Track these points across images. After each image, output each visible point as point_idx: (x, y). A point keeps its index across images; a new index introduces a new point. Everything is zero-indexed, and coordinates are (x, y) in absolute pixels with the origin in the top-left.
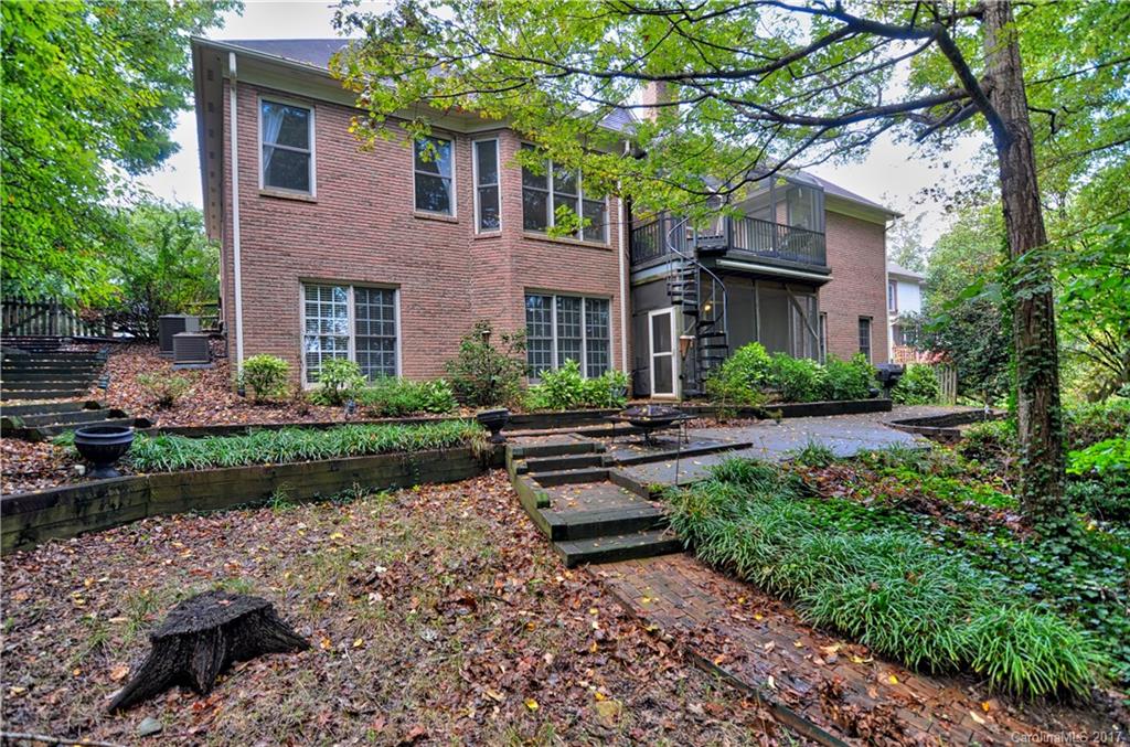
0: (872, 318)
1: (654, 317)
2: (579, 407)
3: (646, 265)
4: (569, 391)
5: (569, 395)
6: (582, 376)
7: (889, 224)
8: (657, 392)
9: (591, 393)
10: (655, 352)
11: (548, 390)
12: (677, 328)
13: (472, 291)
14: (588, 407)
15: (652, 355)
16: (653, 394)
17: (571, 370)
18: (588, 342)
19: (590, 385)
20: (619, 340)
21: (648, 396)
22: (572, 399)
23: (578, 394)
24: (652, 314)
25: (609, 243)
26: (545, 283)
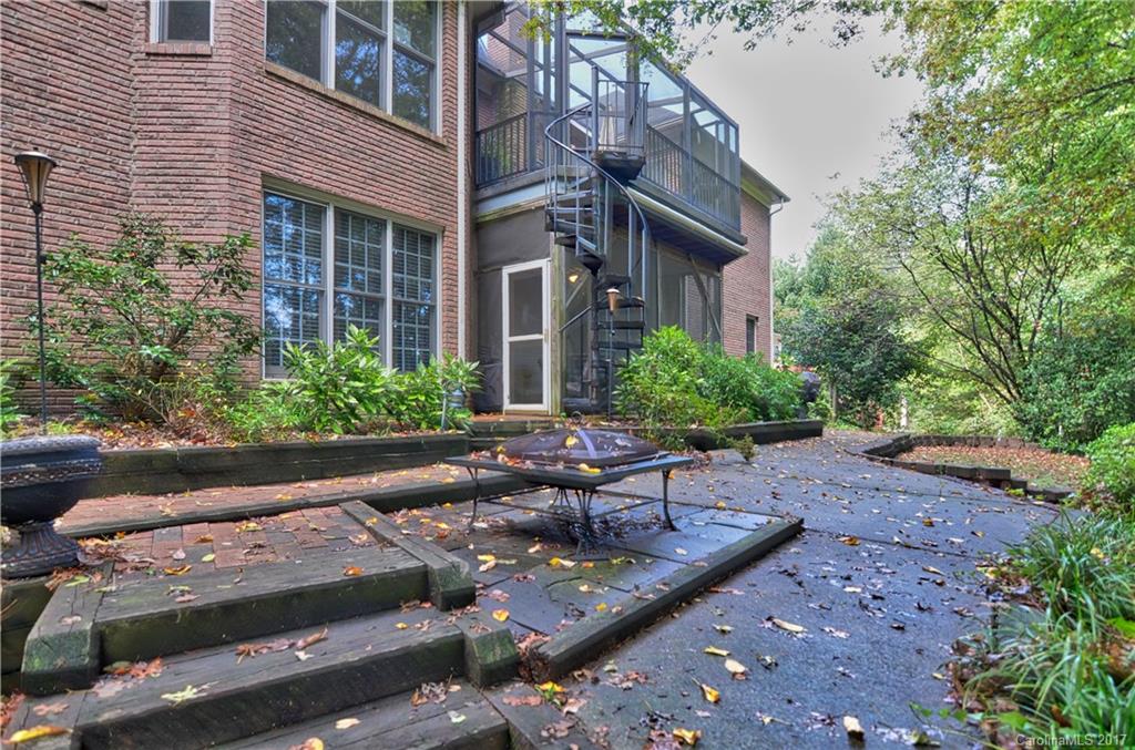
0: (757, 318)
1: (510, 275)
2: (375, 427)
3: (500, 187)
4: (355, 393)
5: (353, 401)
6: (383, 361)
7: (774, 208)
8: (513, 401)
9: (402, 398)
10: (512, 334)
11: (305, 388)
12: (553, 294)
13: (134, 167)
14: (393, 429)
15: (507, 339)
16: (507, 406)
17: (360, 348)
18: (397, 305)
19: (400, 383)
20: (452, 308)
21: (498, 410)
22: (361, 410)
23: (374, 399)
24: (507, 271)
25: (440, 133)
26: (309, 173)
